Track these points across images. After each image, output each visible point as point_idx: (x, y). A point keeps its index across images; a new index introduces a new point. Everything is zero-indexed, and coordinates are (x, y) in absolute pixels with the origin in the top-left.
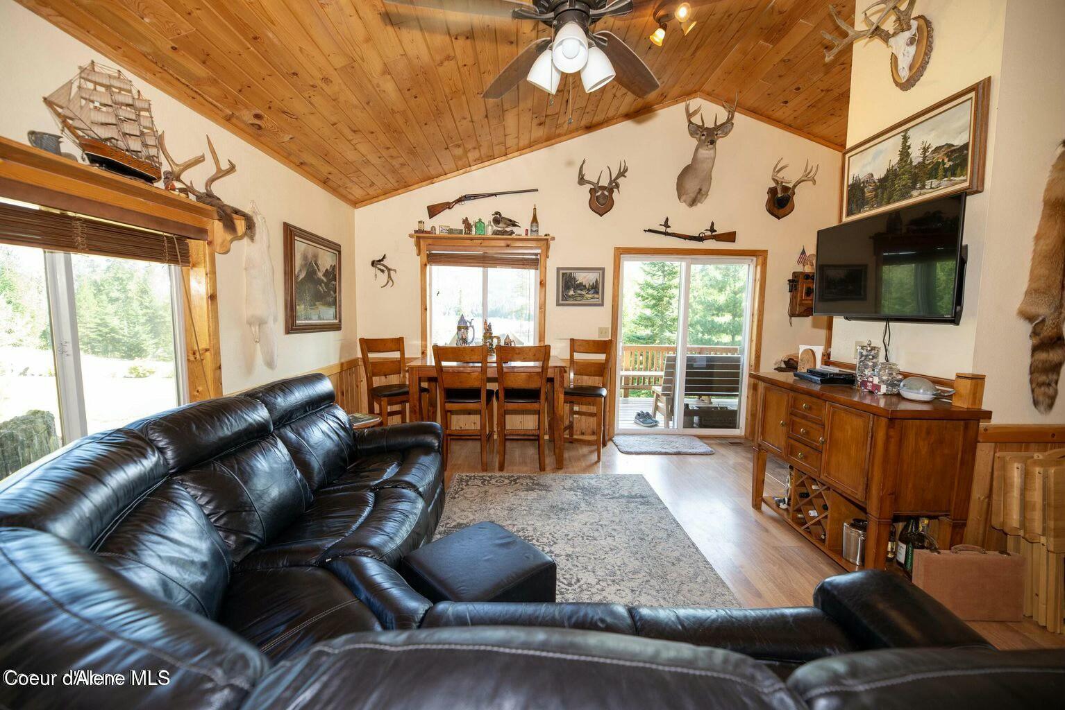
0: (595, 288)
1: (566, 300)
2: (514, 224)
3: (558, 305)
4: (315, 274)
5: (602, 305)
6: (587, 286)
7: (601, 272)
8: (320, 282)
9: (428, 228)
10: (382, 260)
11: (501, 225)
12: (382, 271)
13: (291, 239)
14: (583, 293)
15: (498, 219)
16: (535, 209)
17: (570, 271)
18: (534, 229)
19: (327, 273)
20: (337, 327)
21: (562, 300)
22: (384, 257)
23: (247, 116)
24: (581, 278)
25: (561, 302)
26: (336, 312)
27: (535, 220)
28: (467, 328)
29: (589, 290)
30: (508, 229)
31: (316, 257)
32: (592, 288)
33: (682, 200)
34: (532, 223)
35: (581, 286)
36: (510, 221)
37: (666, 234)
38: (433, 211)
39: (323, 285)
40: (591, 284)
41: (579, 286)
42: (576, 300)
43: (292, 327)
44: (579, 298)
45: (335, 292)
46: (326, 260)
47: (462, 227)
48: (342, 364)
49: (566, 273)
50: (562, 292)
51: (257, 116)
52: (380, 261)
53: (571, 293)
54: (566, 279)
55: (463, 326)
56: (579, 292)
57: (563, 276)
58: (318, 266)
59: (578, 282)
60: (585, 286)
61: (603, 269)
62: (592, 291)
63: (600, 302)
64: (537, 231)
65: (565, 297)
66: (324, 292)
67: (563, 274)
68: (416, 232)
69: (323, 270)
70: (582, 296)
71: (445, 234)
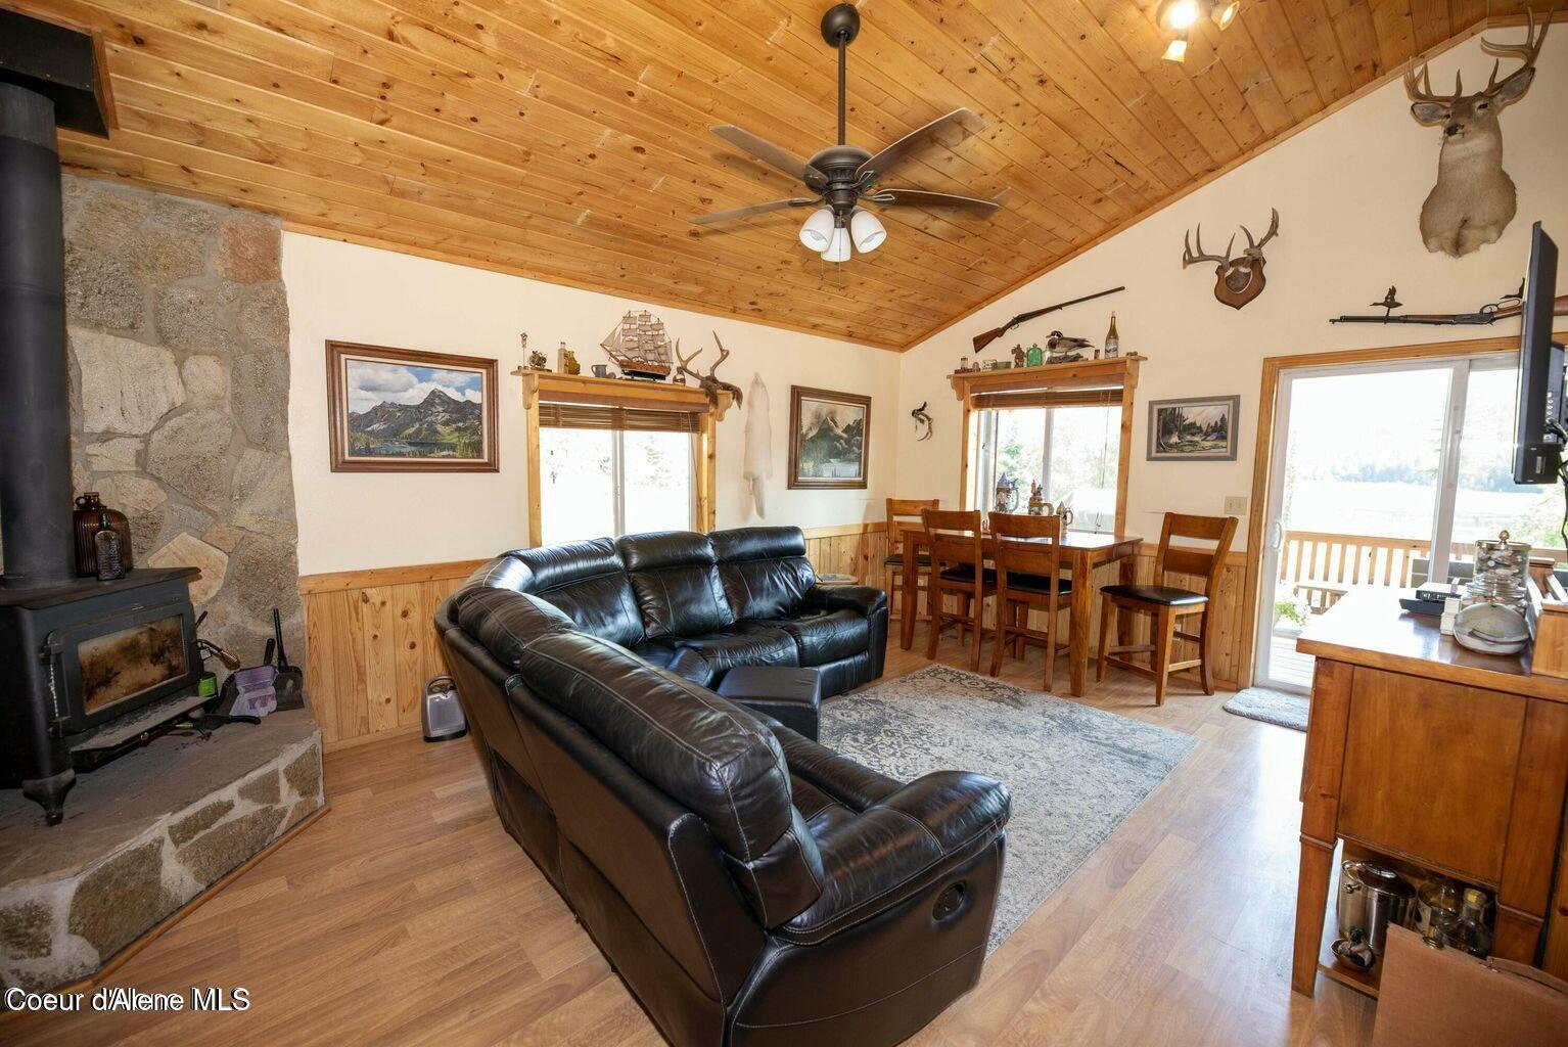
0: (1219, 431)
1: (1165, 451)
2: (1081, 344)
3: (1150, 458)
4: (832, 430)
5: (1233, 457)
6: (1205, 428)
7: (1231, 403)
8: (838, 438)
9: (969, 365)
10: (923, 409)
11: (1057, 349)
12: (922, 421)
13: (798, 400)
14: (1196, 439)
15: (1056, 340)
16: (1113, 317)
17: (1173, 406)
18: (1111, 347)
19: (848, 429)
20: (863, 485)
21: (1157, 452)
22: (925, 405)
23: (745, 305)
24: (1192, 415)
25: (1154, 454)
26: (860, 469)
27: (1113, 333)
28: (1008, 491)
29: (1207, 434)
30: (1072, 353)
31: (832, 414)
32: (1214, 431)
33: (1431, 247)
34: (1108, 338)
35: (1193, 429)
36: (1075, 340)
37: (1387, 319)
38: (980, 342)
39: (842, 441)
40: (1213, 424)
41: (1189, 429)
42: (1182, 451)
43: (794, 482)
44: (1187, 448)
45: (860, 448)
46: (848, 415)
47: (1011, 358)
48: (866, 526)
49: (1166, 409)
50: (1158, 438)
51: (753, 303)
52: (920, 410)
53: (1175, 439)
54: (1164, 419)
55: (1004, 488)
56: (1189, 438)
57: (1159, 415)
58: (835, 423)
59: (1187, 422)
60: (1200, 428)
61: (1235, 400)
62: (1214, 436)
63: (1228, 454)
64: (1116, 350)
65: (1162, 446)
66: (843, 448)
67: (1160, 411)
68: (957, 372)
69: (842, 425)
70: (1193, 444)
71: (989, 371)
